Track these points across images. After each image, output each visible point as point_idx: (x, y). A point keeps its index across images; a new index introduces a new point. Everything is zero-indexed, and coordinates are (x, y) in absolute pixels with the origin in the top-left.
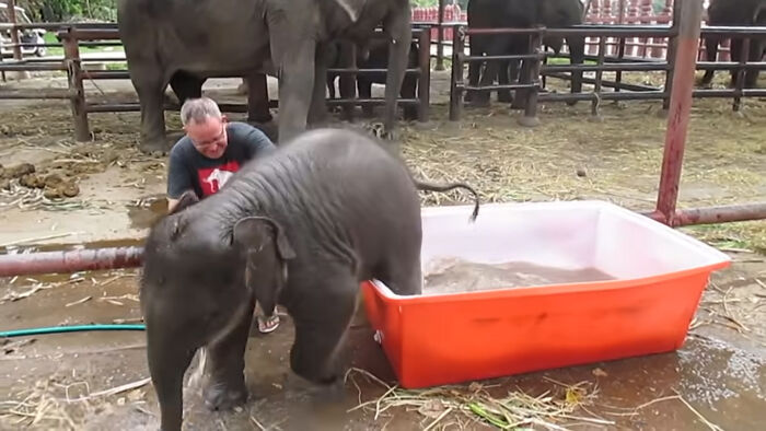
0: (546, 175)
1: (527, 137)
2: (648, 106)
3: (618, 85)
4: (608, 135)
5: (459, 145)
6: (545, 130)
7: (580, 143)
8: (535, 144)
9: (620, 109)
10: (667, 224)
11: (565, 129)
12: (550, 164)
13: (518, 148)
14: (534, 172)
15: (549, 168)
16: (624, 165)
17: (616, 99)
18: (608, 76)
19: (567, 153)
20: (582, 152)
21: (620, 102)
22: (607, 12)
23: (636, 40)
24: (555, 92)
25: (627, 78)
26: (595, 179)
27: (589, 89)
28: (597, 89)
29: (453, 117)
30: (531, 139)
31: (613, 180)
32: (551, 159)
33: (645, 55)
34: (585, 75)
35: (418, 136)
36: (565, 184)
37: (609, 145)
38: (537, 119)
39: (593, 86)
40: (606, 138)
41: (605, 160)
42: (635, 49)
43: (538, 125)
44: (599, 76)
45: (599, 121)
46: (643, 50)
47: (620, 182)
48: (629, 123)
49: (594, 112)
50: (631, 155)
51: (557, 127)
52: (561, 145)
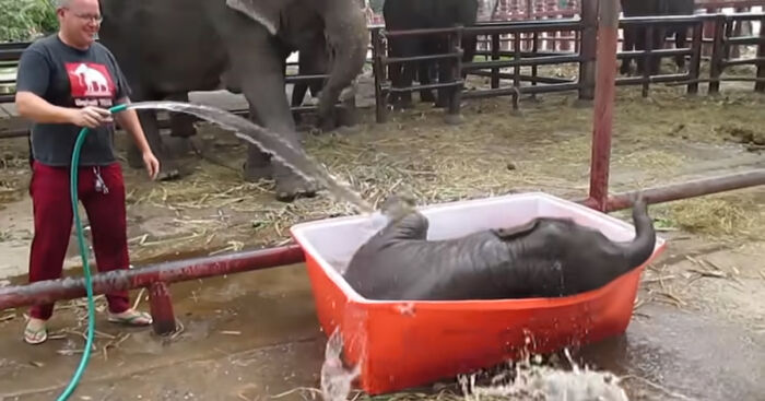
0: (477, 171)
1: (455, 134)
2: (564, 97)
3: (534, 79)
4: (530, 127)
5: (389, 147)
6: (471, 127)
7: (506, 137)
8: (462, 141)
9: (538, 101)
10: (600, 210)
11: (489, 124)
12: (480, 160)
13: (447, 147)
14: (465, 169)
15: (480, 164)
16: (549, 155)
17: (534, 92)
18: (526, 70)
19: (495, 147)
20: (509, 145)
21: (538, 95)
22: (516, 8)
23: (545, 35)
24: (474, 89)
25: (542, 71)
26: (525, 171)
27: (507, 84)
28: (516, 84)
29: (380, 120)
30: (458, 136)
31: (542, 171)
32: (481, 154)
33: (554, 48)
34: (502, 71)
35: (348, 140)
36: (496, 177)
37: (533, 138)
38: (461, 117)
39: (512, 81)
40: (530, 131)
41: (531, 152)
42: (545, 43)
43: (462, 122)
44: (517, 71)
45: (520, 115)
46: (552, 44)
47: (548, 173)
48: (550, 114)
49: (515, 107)
50: (556, 146)
51: (482, 123)
52: (488, 140)
